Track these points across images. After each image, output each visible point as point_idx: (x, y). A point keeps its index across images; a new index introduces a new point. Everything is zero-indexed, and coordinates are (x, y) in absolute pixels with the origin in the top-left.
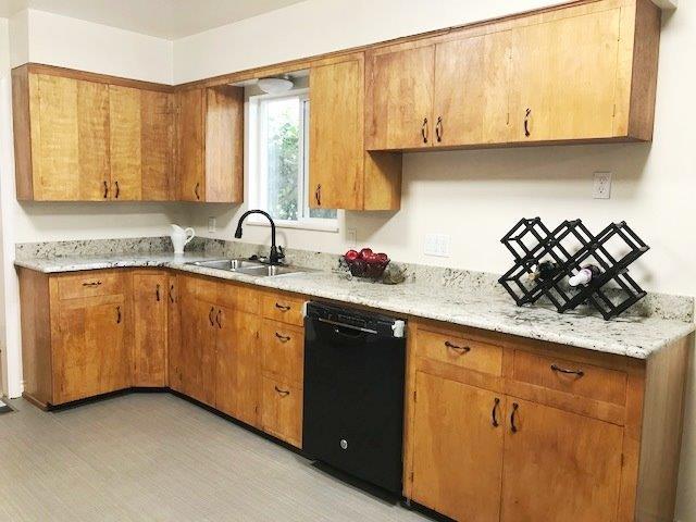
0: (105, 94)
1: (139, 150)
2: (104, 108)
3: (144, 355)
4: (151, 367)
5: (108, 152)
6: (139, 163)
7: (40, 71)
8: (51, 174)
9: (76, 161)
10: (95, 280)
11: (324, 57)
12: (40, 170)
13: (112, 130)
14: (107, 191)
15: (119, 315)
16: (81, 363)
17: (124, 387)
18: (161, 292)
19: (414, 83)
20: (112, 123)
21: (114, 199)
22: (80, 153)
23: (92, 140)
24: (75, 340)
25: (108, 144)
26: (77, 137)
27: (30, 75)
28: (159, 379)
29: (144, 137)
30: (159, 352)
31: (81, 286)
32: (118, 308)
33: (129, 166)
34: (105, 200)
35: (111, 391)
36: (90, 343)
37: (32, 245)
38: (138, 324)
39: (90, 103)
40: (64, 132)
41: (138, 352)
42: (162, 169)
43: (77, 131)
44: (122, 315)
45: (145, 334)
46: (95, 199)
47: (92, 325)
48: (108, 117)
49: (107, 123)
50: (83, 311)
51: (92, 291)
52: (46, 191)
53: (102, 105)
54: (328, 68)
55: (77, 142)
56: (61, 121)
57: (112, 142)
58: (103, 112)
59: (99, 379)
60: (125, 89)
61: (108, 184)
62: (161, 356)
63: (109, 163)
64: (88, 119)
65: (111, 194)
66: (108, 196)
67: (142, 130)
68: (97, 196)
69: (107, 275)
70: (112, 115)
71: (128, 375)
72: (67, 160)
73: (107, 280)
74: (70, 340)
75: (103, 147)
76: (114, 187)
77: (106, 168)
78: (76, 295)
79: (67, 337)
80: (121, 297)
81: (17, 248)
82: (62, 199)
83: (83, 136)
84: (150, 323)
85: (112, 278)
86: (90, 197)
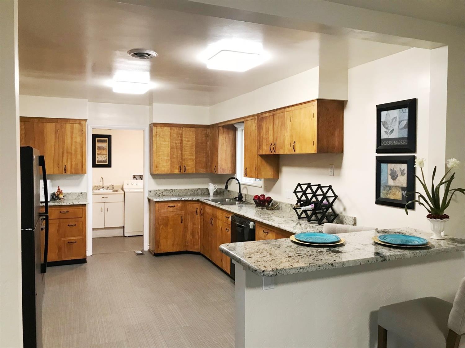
0: (181, 131)
1: (194, 153)
2: (180, 137)
3: (191, 238)
4: (194, 242)
5: (182, 154)
6: (194, 158)
7: (157, 125)
8: (160, 164)
9: (169, 158)
10: (173, 205)
11: (247, 117)
12: (156, 162)
13: (184, 145)
14: (180, 169)
15: (182, 220)
16: (166, 238)
17: (182, 250)
18: (198, 211)
19: (269, 129)
20: (184, 142)
21: (184, 172)
22: (170, 155)
23: (175, 150)
24: (164, 228)
25: (182, 151)
26: (170, 149)
27: (154, 127)
28: (196, 248)
29: (197, 147)
30: (197, 237)
31: (167, 207)
32: (182, 217)
33: (190, 159)
34: (180, 173)
35: (177, 251)
36: (170, 230)
37: (154, 191)
38: (189, 224)
39: (175, 136)
40: (165, 147)
41: (189, 237)
42: (204, 160)
43: (170, 147)
44: (183, 220)
45: (192, 228)
46: (176, 173)
47: (171, 223)
48: (182, 140)
49: (181, 143)
50: (168, 217)
51: (171, 209)
52: (158, 170)
53: (180, 136)
54: (249, 121)
55: (170, 151)
56: (164, 143)
57: (183, 150)
58: (180, 138)
59: (173, 245)
60: (189, 129)
61: (181, 167)
62: (197, 238)
63: (182, 158)
64: (174, 142)
65: (183, 171)
66: (181, 171)
67: (196, 144)
68: (177, 171)
69: (177, 203)
70: (184, 139)
71: (185, 246)
72: (166, 158)
73: (177, 205)
74: (162, 228)
75: (180, 152)
76: (184, 168)
77: (181, 160)
78: (165, 211)
79: (161, 226)
80: (183, 212)
81: (149, 192)
82: (164, 173)
83: (172, 148)
84: (194, 224)
85: (179, 205)
86: (174, 172)
